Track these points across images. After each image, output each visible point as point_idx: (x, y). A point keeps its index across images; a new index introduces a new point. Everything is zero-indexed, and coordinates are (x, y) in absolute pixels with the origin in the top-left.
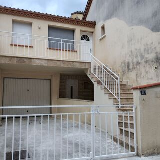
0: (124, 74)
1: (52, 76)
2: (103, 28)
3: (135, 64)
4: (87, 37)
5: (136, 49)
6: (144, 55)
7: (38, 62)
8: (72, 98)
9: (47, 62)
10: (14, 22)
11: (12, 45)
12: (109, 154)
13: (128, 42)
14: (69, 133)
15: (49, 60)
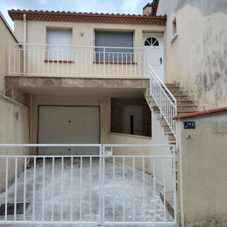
0: (200, 94)
1: (100, 101)
2: (175, 23)
3: (213, 77)
4: (154, 39)
5: (214, 52)
6: (224, 61)
7: (71, 83)
8: (132, 133)
9: (82, 81)
10: (49, 30)
11: (46, 61)
12: (137, 220)
13: (204, 42)
14: (106, 183)
15: (85, 79)
